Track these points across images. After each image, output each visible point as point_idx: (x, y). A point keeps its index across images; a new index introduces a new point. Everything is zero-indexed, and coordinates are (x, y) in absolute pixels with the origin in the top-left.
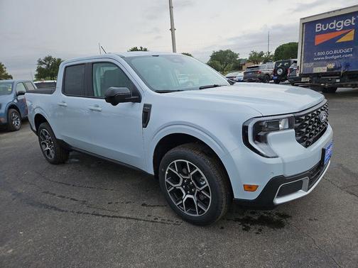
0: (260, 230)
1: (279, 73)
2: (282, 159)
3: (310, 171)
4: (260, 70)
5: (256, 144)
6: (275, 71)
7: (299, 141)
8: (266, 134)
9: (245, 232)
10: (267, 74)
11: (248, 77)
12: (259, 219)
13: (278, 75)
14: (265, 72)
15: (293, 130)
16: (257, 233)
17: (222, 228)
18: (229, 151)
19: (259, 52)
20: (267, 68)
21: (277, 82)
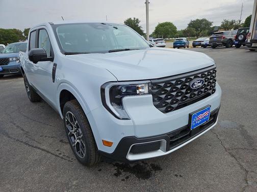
0: (127, 178)
1: (240, 38)
2: (133, 122)
3: (169, 134)
4: (224, 36)
5: (112, 105)
6: (237, 37)
7: (157, 106)
8: (121, 98)
9: (115, 177)
10: (231, 40)
11: (213, 42)
12: (134, 167)
13: (239, 40)
14: (228, 38)
15: (151, 96)
16: (123, 180)
17: (100, 170)
18: (91, 110)
19: (230, 20)
20: (230, 34)
21: (238, 46)
